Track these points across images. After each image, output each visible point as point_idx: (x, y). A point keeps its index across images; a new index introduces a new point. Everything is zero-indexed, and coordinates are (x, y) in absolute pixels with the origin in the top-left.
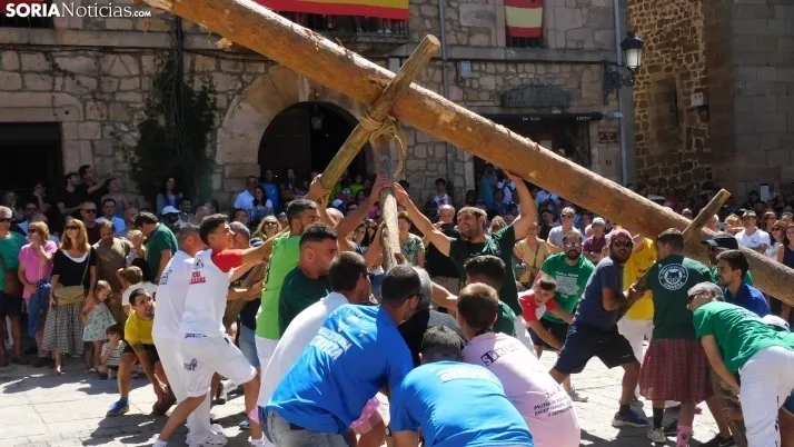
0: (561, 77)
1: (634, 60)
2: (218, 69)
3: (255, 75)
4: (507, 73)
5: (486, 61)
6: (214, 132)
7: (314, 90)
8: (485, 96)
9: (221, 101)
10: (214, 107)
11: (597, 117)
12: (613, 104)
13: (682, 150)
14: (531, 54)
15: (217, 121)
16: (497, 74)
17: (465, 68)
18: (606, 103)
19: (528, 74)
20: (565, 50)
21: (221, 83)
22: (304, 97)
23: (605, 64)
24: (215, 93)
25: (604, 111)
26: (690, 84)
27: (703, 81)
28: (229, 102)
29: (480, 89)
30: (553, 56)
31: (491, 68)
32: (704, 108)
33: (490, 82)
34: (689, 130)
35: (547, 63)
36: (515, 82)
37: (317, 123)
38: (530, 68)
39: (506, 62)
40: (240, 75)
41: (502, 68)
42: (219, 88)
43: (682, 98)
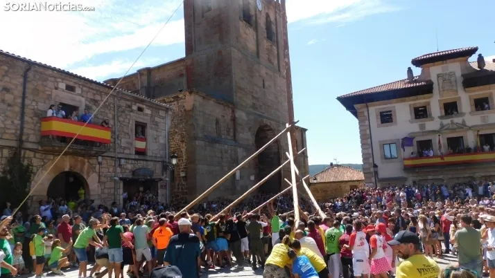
0: (150, 165)
1: (174, 161)
2: (35, 157)
3: (49, 160)
4: (135, 164)
5: (129, 159)
6: (30, 182)
7: (71, 167)
8: (127, 171)
9: (35, 170)
10: (32, 172)
11: (161, 180)
12: (165, 175)
13: (176, 190)
14: (141, 157)
15: (32, 178)
16: (131, 164)
17: (123, 161)
18: (163, 175)
19: (141, 164)
20: (152, 156)
21: (35, 162)
22: (67, 169)
23: (163, 162)
24: (32, 166)
25: (163, 177)
26: (180, 169)
27: (184, 168)
28: (38, 170)
29: (127, 169)
30: (148, 159)
31: (130, 161)
32: (185, 177)
33: (129, 167)
34: (179, 184)
35: (147, 161)
36: (137, 167)
37: (71, 180)
38: (142, 162)
39: (135, 159)
40: (43, 159)
41: (133, 162)
42: (35, 164)
43: (176, 173)
